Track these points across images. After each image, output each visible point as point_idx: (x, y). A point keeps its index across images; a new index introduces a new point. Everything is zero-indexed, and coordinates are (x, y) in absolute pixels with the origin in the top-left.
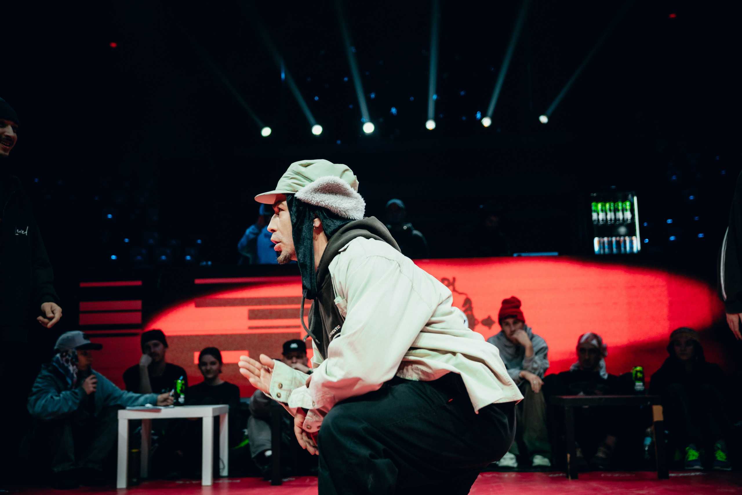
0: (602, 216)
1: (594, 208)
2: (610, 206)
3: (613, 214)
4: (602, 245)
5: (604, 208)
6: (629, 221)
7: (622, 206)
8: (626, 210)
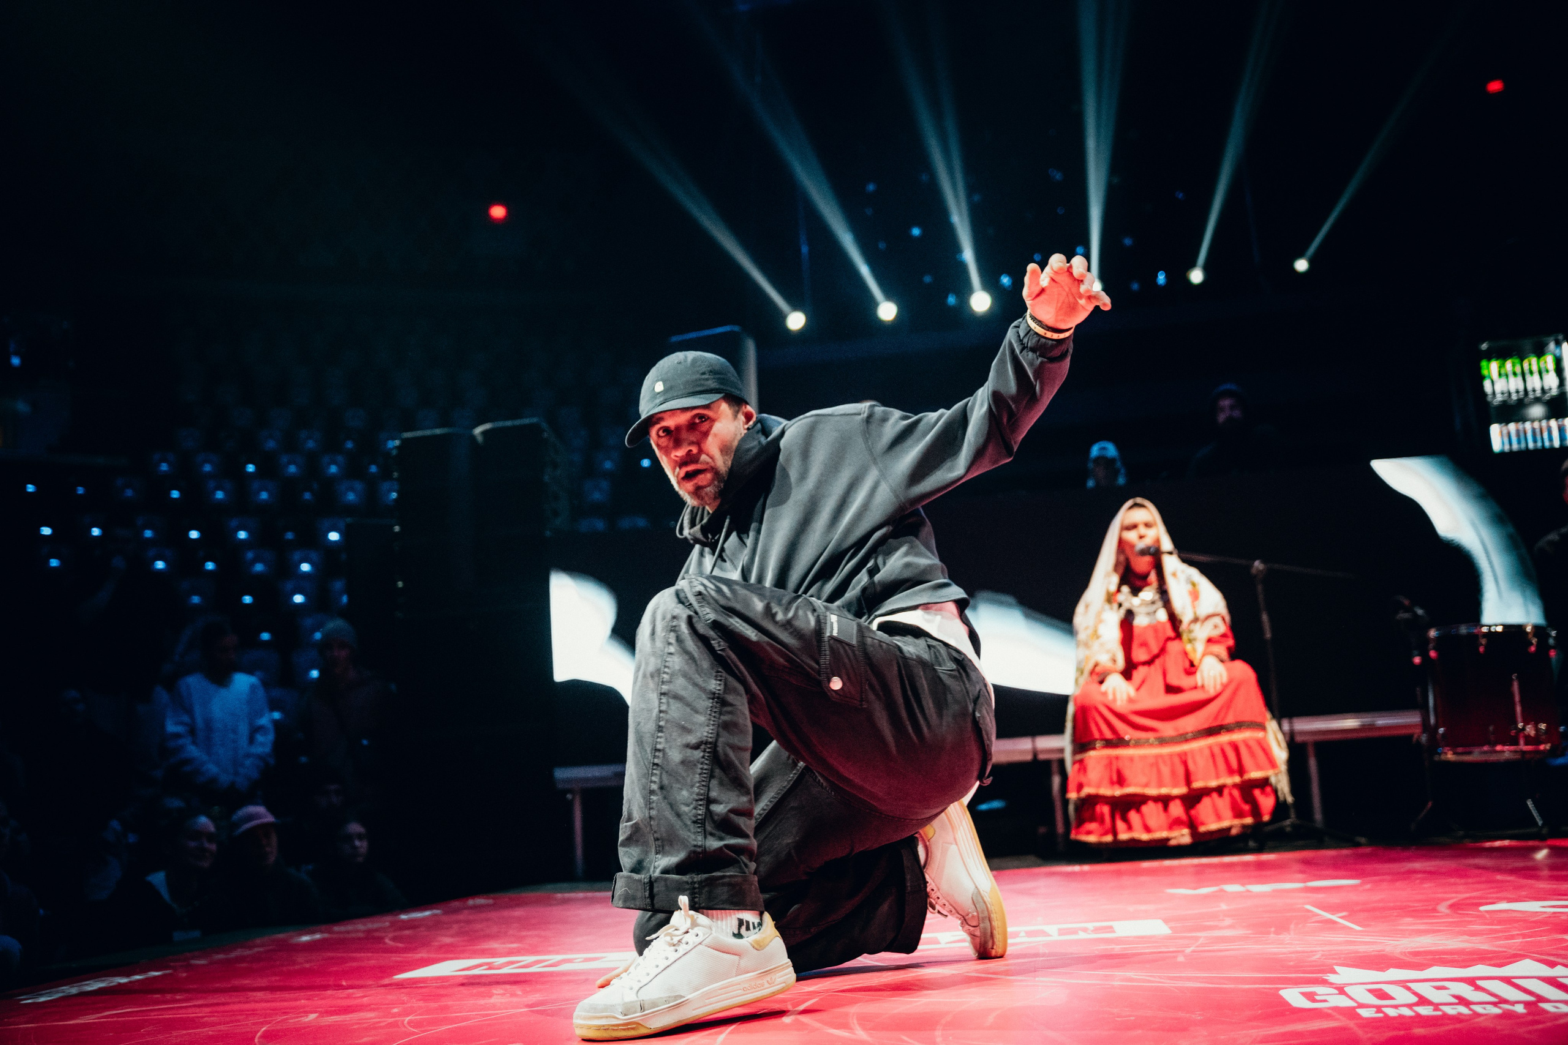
0: (1500, 386)
1: (1485, 372)
2: (1514, 365)
3: (1520, 378)
4: (1506, 440)
5: (1503, 372)
6: (1555, 392)
7: (1538, 363)
8: (1547, 371)
